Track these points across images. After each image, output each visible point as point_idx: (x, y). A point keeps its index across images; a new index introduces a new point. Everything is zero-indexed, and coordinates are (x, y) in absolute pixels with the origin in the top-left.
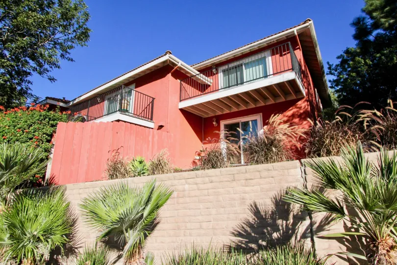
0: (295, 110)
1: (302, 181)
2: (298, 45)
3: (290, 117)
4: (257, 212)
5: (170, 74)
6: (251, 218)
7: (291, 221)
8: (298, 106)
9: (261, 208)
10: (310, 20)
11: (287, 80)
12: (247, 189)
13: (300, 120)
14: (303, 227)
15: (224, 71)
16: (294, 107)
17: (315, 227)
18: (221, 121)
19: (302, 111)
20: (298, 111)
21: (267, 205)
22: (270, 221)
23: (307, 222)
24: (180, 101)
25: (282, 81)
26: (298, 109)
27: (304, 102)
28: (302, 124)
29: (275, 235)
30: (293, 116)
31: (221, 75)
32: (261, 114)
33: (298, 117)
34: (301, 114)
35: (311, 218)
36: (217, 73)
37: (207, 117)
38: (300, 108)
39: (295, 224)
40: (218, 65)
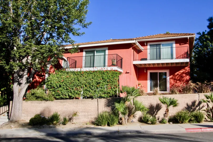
0: (184, 71)
1: (198, 98)
2: (188, 42)
3: (181, 73)
4: (187, 105)
5: (132, 48)
6: (186, 106)
7: (195, 107)
8: (185, 69)
9: (189, 104)
10: (195, 34)
11: (186, 62)
12: (186, 99)
13: (186, 75)
14: (197, 108)
15: (150, 45)
16: (184, 69)
17: (200, 108)
18: (148, 70)
19: (187, 72)
20: (185, 71)
21: (190, 103)
22: (190, 107)
23: (198, 107)
24: (134, 60)
25: (184, 62)
26: (185, 70)
27: (188, 68)
28: (186, 77)
29: (191, 110)
30: (183, 73)
31: (148, 47)
32: (169, 70)
33: (185, 74)
34: (187, 73)
35: (199, 106)
36: (147, 45)
37: (140, 67)
38: (186, 70)
39: (196, 108)
40: (147, 42)
